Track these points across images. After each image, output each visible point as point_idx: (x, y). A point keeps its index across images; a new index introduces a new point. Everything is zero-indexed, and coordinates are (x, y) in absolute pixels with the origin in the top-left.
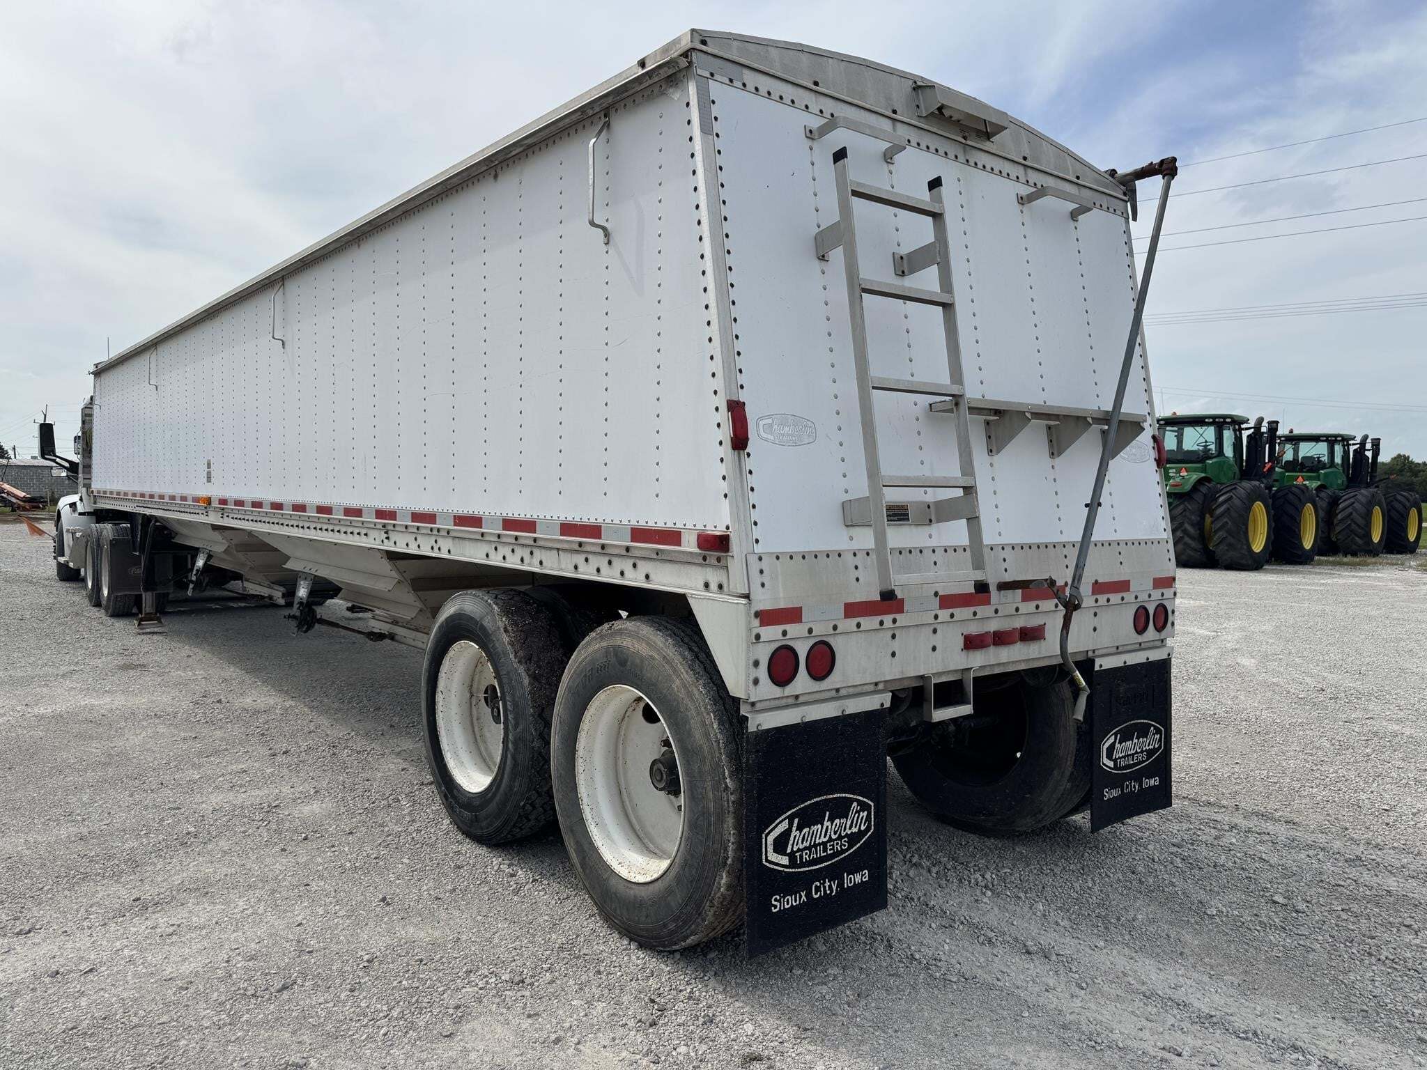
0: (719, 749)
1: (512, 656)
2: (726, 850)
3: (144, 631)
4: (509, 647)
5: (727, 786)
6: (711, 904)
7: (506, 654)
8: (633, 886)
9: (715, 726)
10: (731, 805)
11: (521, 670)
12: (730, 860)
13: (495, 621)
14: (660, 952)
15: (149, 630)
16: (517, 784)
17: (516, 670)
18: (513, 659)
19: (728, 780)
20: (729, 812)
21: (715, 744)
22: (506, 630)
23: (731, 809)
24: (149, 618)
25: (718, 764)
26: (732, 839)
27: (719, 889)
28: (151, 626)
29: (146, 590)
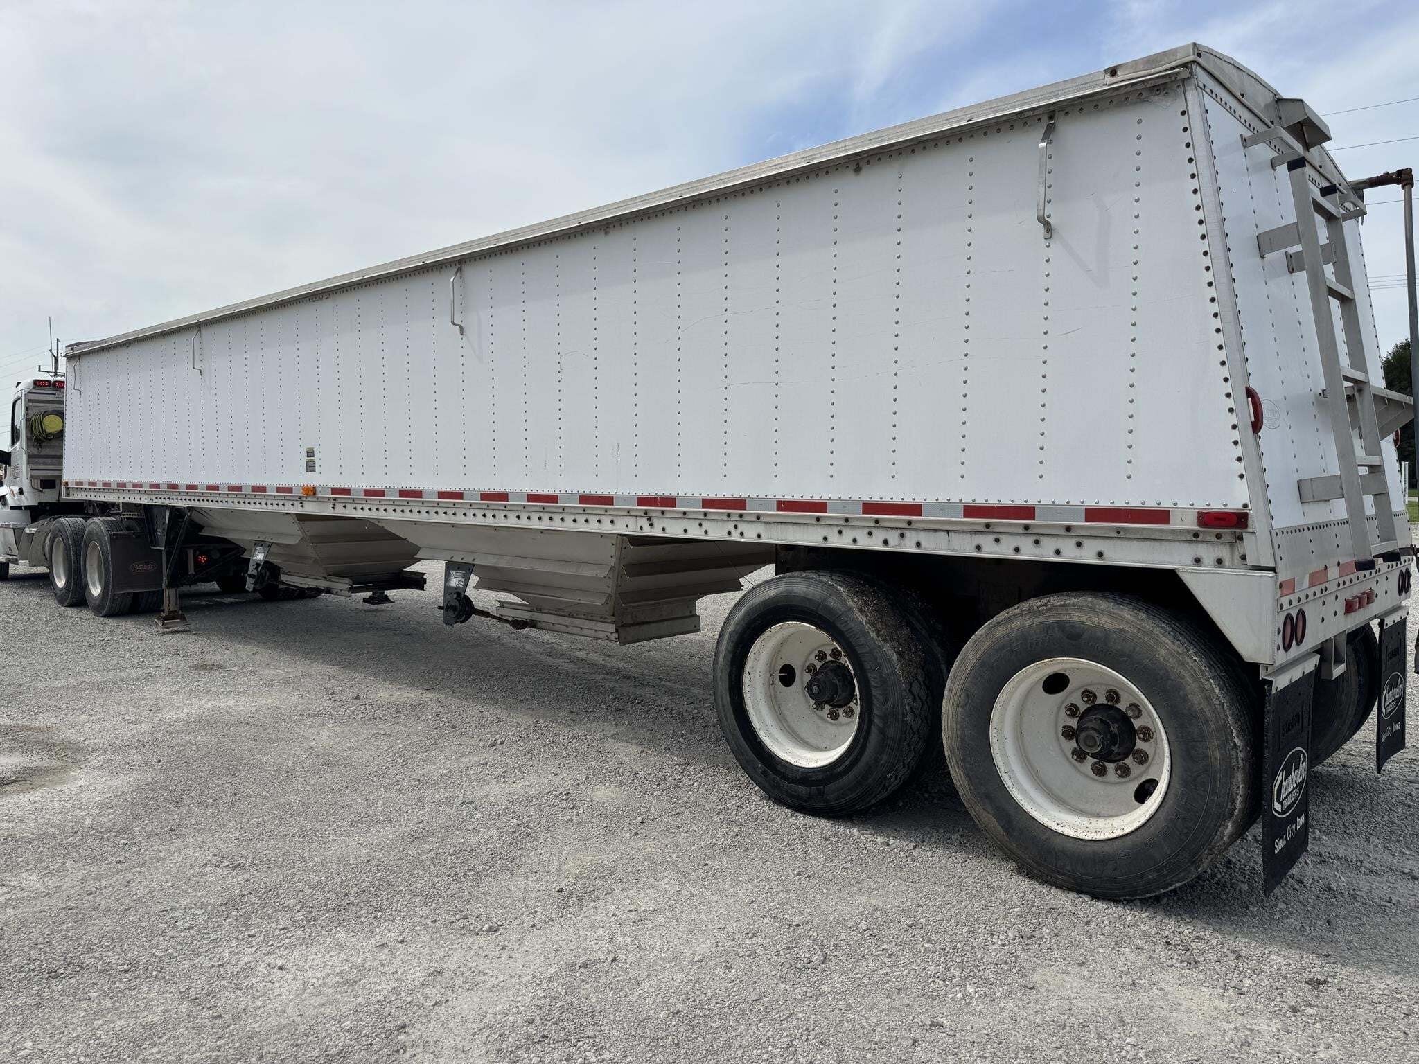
0: (1225, 711)
1: (873, 635)
2: (1233, 802)
3: (170, 630)
4: (868, 626)
5: (1235, 745)
6: (1210, 852)
7: (866, 634)
8: (1089, 844)
9: (1217, 691)
10: (1240, 761)
11: (888, 648)
12: (1237, 811)
13: (844, 602)
14: (1129, 902)
15: (175, 629)
16: (885, 757)
17: (881, 648)
18: (875, 637)
19: (1236, 740)
20: (1238, 768)
21: (1219, 708)
22: (861, 611)
23: (1241, 765)
24: (173, 616)
25: (1224, 725)
26: (1241, 792)
27: (1222, 838)
28: (176, 625)
29: (169, 587)
